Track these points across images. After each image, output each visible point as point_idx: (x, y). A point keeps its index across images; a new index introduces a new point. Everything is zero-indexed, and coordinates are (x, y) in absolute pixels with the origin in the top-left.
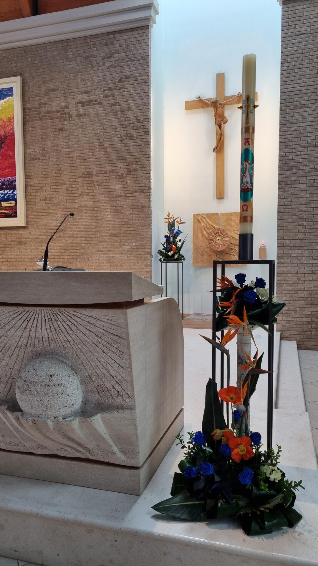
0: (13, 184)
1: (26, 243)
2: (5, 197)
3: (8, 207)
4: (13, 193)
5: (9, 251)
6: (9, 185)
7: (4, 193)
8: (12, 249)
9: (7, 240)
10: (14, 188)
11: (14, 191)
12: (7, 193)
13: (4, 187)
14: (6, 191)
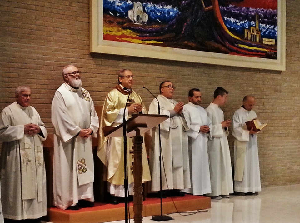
0: (274, 19)
1: (281, 91)
2: (267, 33)
3: (269, 45)
4: (273, 29)
5: (266, 100)
6: (270, 19)
7: (265, 27)
8: (268, 97)
9: (264, 86)
10: (275, 23)
11: (274, 27)
12: (268, 28)
13: (266, 20)
14: (267, 25)
